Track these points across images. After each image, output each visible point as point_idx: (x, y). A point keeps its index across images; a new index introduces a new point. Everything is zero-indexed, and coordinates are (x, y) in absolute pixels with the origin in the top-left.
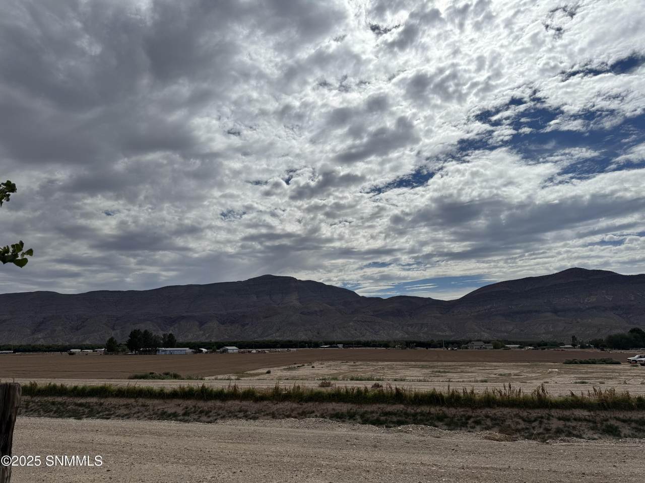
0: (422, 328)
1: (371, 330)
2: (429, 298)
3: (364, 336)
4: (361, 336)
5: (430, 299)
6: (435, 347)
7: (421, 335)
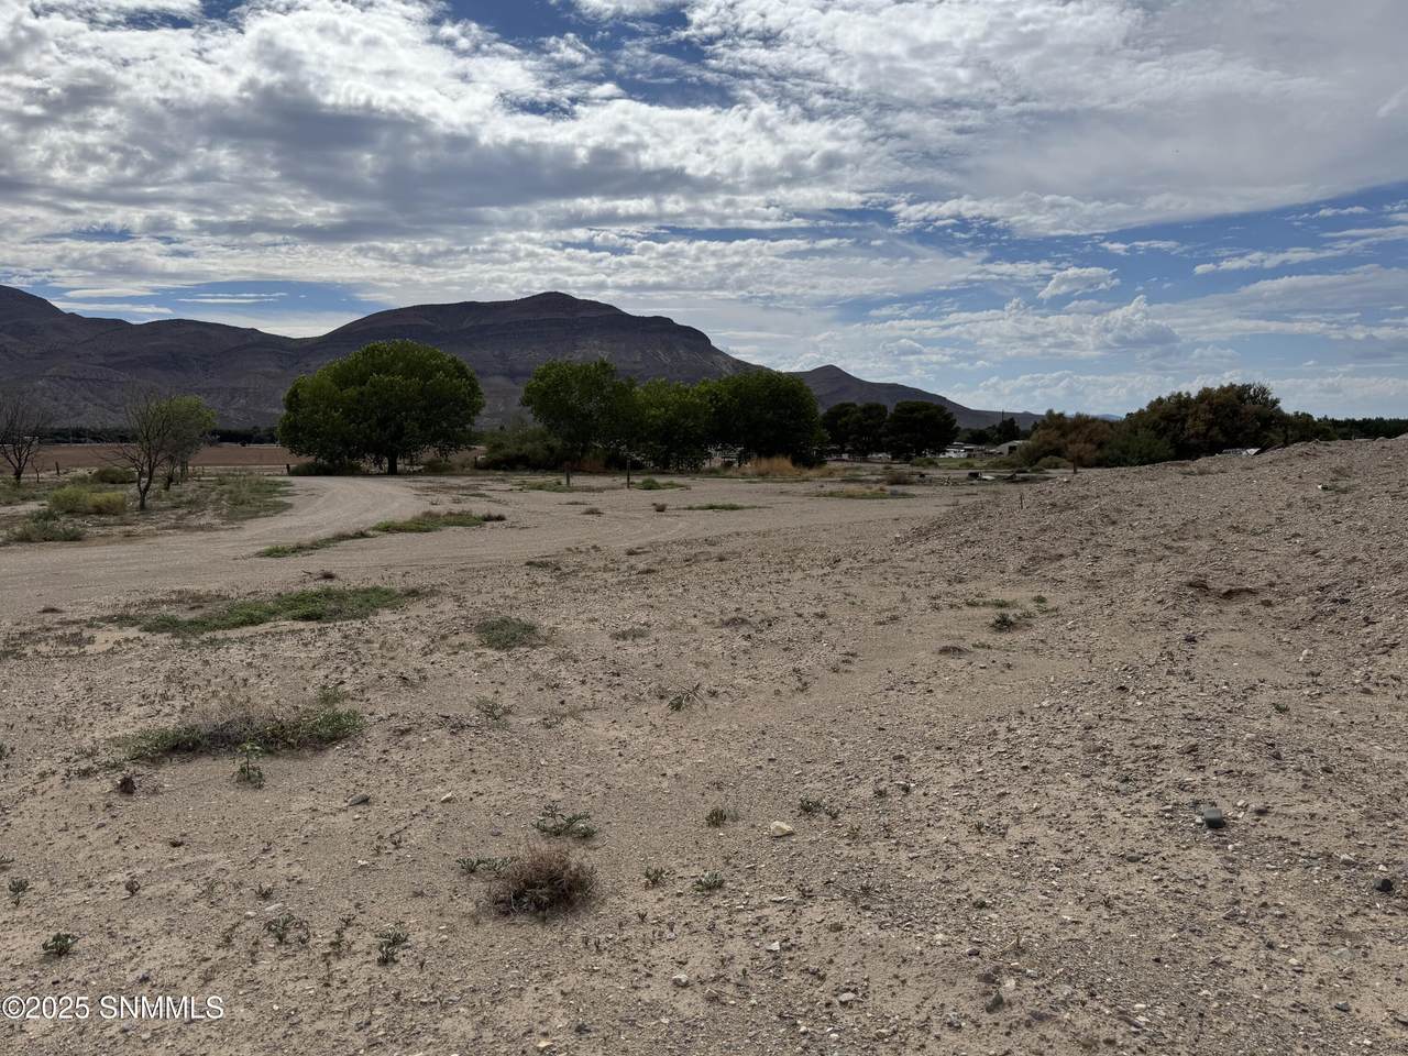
0: (233, 398)
1: (99, 401)
2: (252, 329)
3: (79, 414)
4: (71, 414)
5: (254, 331)
6: (260, 441)
7: (232, 413)
